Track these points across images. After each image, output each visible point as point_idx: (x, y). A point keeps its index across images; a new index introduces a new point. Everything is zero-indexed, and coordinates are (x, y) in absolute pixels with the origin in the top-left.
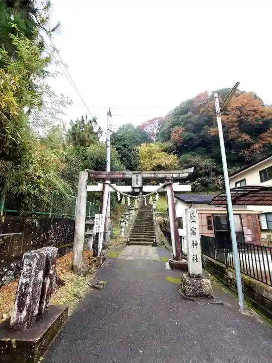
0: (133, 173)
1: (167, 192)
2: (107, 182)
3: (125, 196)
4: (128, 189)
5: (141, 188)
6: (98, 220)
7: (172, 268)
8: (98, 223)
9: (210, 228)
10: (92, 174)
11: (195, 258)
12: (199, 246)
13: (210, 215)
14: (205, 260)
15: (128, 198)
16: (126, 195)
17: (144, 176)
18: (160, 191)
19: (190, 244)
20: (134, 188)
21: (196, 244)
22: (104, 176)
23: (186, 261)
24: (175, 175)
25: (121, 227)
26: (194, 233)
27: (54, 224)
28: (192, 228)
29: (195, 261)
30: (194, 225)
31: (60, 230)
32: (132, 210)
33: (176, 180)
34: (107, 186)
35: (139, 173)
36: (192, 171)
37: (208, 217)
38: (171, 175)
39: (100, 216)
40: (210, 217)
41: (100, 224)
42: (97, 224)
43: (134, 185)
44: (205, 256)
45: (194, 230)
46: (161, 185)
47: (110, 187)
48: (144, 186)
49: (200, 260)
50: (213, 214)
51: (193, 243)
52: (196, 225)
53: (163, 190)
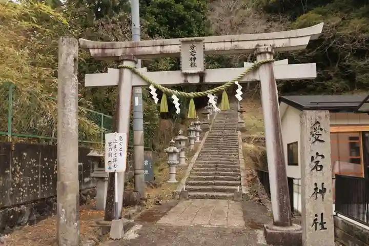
0: (183, 42)
1: (259, 82)
2: (126, 64)
3: (166, 93)
4: (175, 78)
5: (202, 75)
6: (113, 146)
7: (268, 243)
8: (113, 152)
9: (355, 161)
10: (94, 48)
11: (319, 221)
12: (330, 196)
13: (357, 135)
14: (340, 224)
15: (174, 97)
16: (169, 90)
17: (209, 47)
18: (245, 80)
19: (310, 190)
20: (186, 75)
21: (323, 191)
22: (119, 53)
23: (299, 227)
24: (279, 44)
25: (170, 165)
26: (318, 167)
27: (21, 157)
28: (315, 156)
29: (319, 227)
30: (319, 148)
31: (35, 169)
32: (196, 131)
33: (281, 55)
34: (126, 73)
35: (196, 41)
36: (320, 32)
37: (351, 138)
38: (271, 42)
39: (117, 138)
40: (357, 138)
41: (118, 155)
42: (110, 155)
43: (186, 67)
44: (341, 217)
45: (319, 158)
46: (248, 65)
47: (134, 76)
48: (208, 71)
49: (330, 225)
50: (364, 133)
51: (316, 189)
52: (325, 149)
53: (251, 78)
